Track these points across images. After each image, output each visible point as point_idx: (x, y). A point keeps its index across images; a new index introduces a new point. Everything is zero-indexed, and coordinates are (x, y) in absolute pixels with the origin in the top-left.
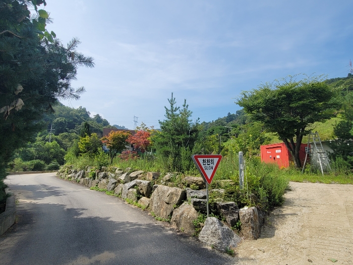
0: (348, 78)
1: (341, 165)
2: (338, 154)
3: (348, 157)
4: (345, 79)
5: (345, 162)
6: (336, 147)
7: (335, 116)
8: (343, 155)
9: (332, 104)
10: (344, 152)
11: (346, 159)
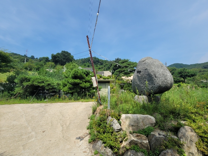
0: (24, 56)
1: (6, 95)
2: (6, 90)
3: (10, 92)
4: (22, 56)
5: (8, 94)
6: (5, 87)
7: (10, 72)
8: (8, 91)
9: (10, 66)
10: (9, 89)
11: (9, 93)
